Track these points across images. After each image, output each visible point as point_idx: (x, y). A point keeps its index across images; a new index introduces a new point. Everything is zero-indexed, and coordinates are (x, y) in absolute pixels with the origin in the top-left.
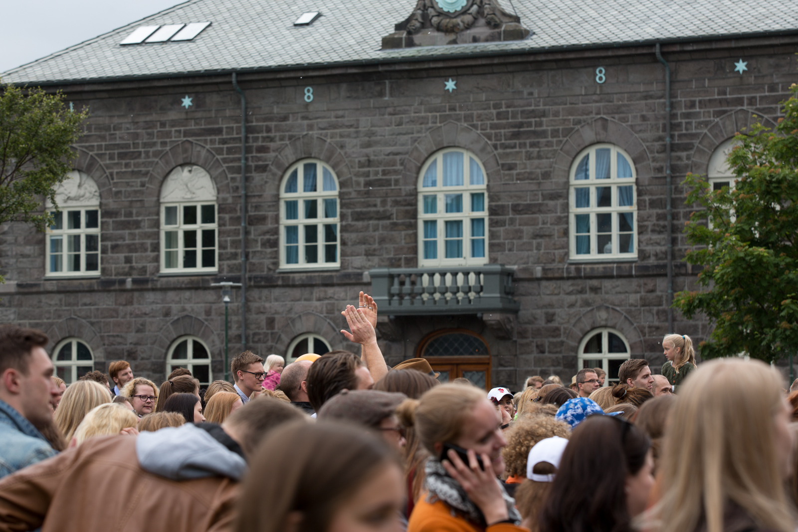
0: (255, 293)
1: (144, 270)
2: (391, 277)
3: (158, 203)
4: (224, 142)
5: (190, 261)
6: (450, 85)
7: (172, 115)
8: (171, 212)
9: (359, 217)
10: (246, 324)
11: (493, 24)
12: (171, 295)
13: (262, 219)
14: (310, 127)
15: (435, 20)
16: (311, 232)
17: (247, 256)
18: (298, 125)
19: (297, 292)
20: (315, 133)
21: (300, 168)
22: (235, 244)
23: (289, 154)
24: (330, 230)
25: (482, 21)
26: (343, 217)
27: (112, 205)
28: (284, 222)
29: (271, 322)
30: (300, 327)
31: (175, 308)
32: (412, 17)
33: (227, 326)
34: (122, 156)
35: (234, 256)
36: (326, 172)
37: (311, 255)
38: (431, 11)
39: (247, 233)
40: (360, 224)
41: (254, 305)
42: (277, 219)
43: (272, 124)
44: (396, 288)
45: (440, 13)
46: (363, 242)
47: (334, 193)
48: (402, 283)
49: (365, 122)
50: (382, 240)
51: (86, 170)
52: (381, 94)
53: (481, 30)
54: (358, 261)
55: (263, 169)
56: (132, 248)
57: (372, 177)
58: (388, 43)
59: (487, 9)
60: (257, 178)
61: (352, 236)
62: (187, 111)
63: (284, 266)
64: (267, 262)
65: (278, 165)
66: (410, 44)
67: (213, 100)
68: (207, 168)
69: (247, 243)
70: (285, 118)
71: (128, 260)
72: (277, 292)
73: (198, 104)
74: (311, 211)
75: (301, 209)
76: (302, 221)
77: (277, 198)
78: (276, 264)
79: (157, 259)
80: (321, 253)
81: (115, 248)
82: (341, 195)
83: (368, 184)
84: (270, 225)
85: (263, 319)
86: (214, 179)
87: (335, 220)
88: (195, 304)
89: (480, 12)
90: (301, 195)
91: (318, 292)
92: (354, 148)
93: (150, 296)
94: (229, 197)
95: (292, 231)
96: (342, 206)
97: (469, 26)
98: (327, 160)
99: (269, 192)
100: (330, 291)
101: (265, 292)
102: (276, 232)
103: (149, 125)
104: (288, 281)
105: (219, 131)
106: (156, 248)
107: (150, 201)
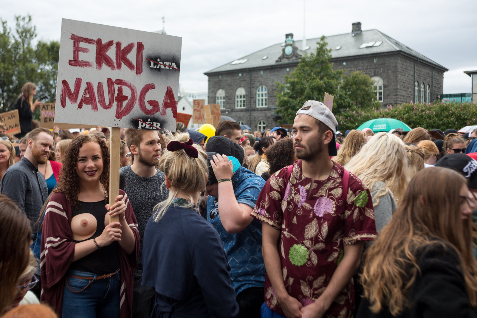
0: (252, 112)
1: (232, 108)
2: (275, 109)
3: (235, 95)
4: (247, 82)
5: (241, 106)
6: (288, 70)
7: (238, 77)
8: (238, 97)
9: (271, 97)
10: (250, 118)
11: (296, 57)
12: (237, 113)
13: (253, 98)
14: (262, 79)
15: (285, 56)
16: (262, 100)
17: (250, 105)
18: (260, 79)
19: (259, 112)
20: (263, 80)
21: (260, 87)
22: (248, 102)
23: (258, 84)
24: (266, 100)
25: (294, 56)
26: (268, 97)
27: (227, 95)
28: (257, 98)
29: (255, 118)
30: (260, 119)
31: (238, 115)
32: (281, 56)
33: (247, 118)
34: (229, 86)
35: (248, 105)
36: (265, 88)
37: (262, 105)
38: (285, 55)
39: (250, 100)
40: (271, 98)
41: (252, 114)
42: (256, 97)
43: (255, 79)
45: (287, 55)
46: (272, 102)
47: (266, 92)
49: (272, 78)
50: (275, 101)
51: (223, 88)
52: (275, 72)
53: (294, 58)
54: (271, 106)
55: (253, 87)
56: (231, 104)
57: (273, 89)
58: (277, 61)
59: (295, 54)
60: (253, 89)
61: (270, 101)
62: (241, 77)
63: (257, 107)
64: (254, 106)
65: (256, 86)
66: (281, 61)
67: (245, 74)
68: (244, 87)
69: (251, 102)
70: (257, 77)
71: (230, 106)
72: (256, 112)
73: (242, 75)
74: (262, 96)
75: (260, 95)
76: (261, 98)
77: (256, 93)
78: (256, 106)
79: (235, 106)
80: (264, 104)
81: (228, 104)
82: (268, 93)
83: (273, 90)
84: (255, 99)
85: (253, 117)
86: (245, 90)
87: (266, 98)
88: (241, 114)
89: (294, 55)
90: (260, 93)
91: (263, 112)
92: (270, 83)
93: (234, 113)
94: (247, 93)
95: (259, 100)
96: (268, 94)
97: (292, 57)
98: (265, 85)
99: (254, 92)
100: (266, 112)
101: (254, 112)
102: (256, 100)
103: (234, 79)
104: (258, 110)
105: (245, 80)
106: (235, 103)
107: (234, 94)
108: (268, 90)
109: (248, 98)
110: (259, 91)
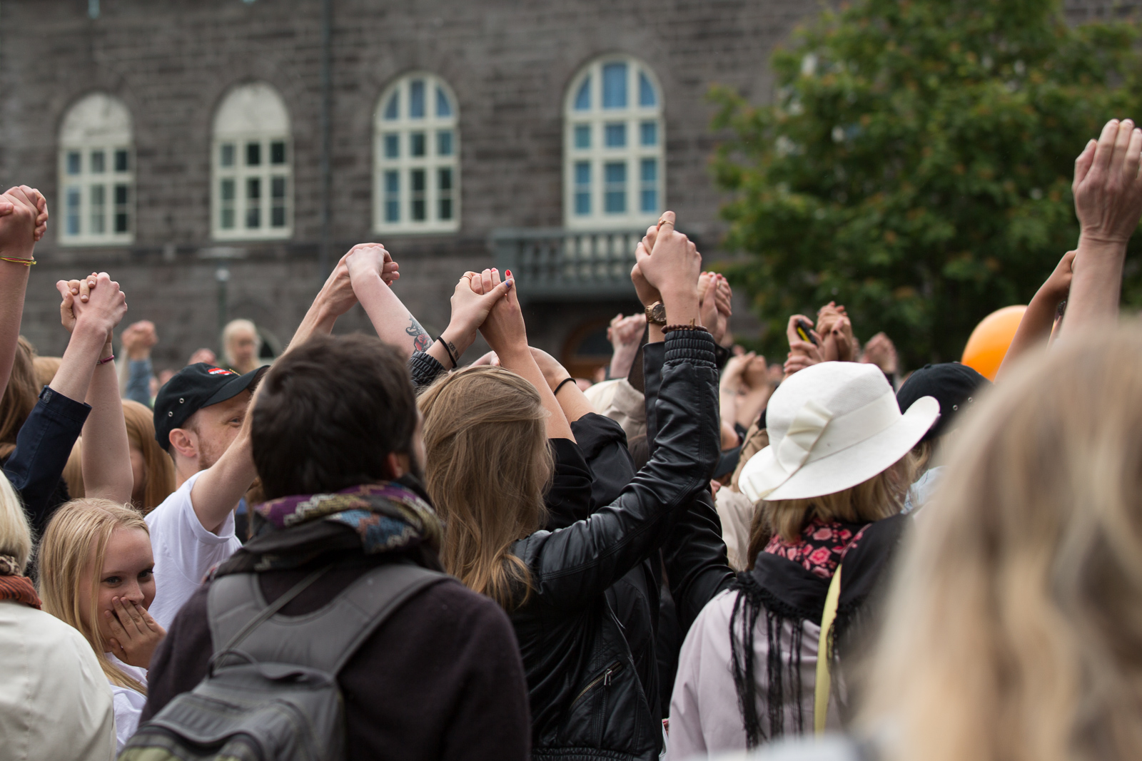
1: (190, 233)
2: (523, 243)
3: (208, 140)
4: (299, 48)
5: (253, 219)
7: (229, 12)
8: (228, 151)
9: (484, 155)
13: (348, 161)
14: (418, 27)
16: (418, 178)
17: (329, 214)
18: (401, 24)
20: (424, 35)
21: (403, 88)
22: (314, 196)
23: (387, 65)
24: (445, 178)
26: (463, 156)
27: (148, 140)
28: (383, 163)
31: (230, 289)
34: (162, 72)
35: (312, 213)
36: (441, 94)
37: (419, 211)
39: (329, 179)
40: (486, 168)
42: (370, 160)
43: (365, 23)
44: (528, 258)
46: (490, 191)
47: (449, 123)
48: (537, 252)
50: (516, 190)
51: (115, 91)
54: (482, 220)
55: (351, 87)
56: (174, 203)
57: (501, 99)
60: (345, 101)
61: (474, 185)
62: (252, 9)
63: (383, 226)
64: (356, 223)
65: (373, 76)
68: (278, 84)
69: (329, 195)
70: (382, 14)
71: (169, 220)
74: (418, 146)
75: (405, 145)
76: (405, 162)
77: (370, 131)
78: (371, 225)
79: (205, 219)
80: (432, 207)
81: (152, 203)
82: (463, 126)
83: (498, 108)
84: (360, 169)
86: (288, 103)
88: (258, 281)
90: (404, 124)
91: (427, 265)
92: (477, 58)
94: (305, 129)
95: (392, 177)
96: (465, 139)
98: (441, 74)
99: (359, 122)
100: (446, 265)
102: (369, 178)
103: (196, 26)
105: (290, 34)
106: (204, 201)
107: (198, 134)
108: (463, 108)
109: (314, 162)
110: (392, 113)
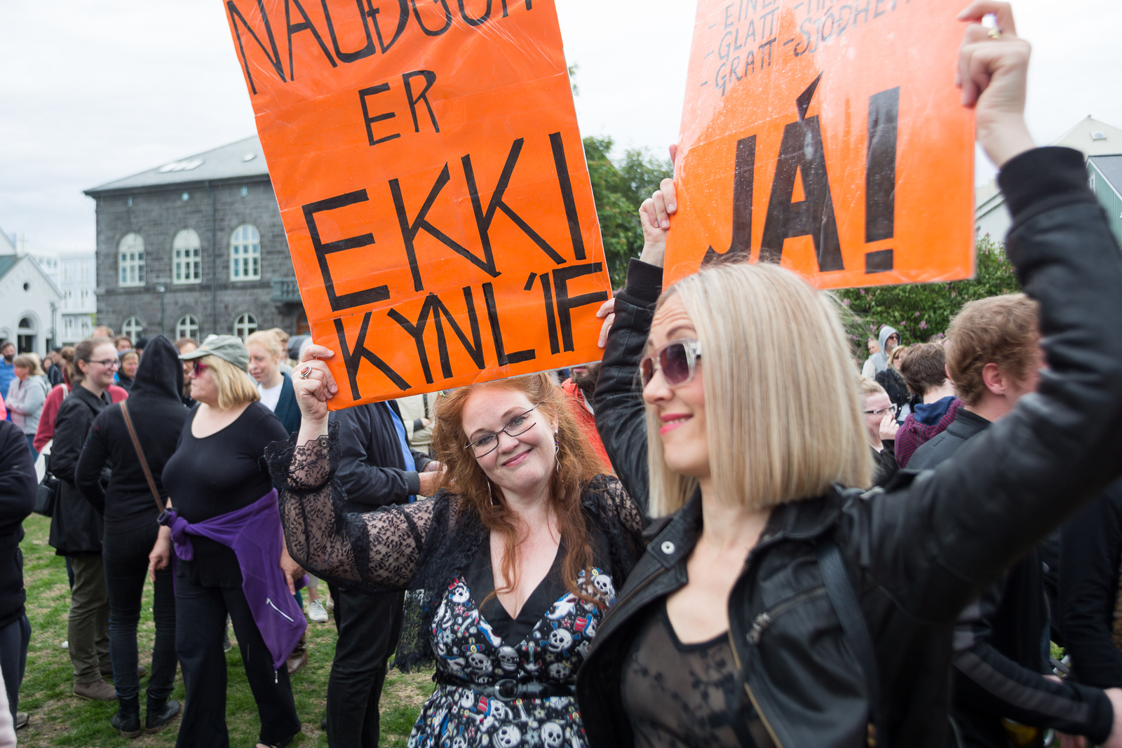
0: (219, 293)
2: (283, 283)
3: (171, 249)
4: (203, 216)
5: (187, 276)
7: (178, 203)
8: (178, 253)
9: (269, 253)
10: (214, 308)
12: (179, 295)
13: (220, 255)
14: (245, 208)
16: (246, 261)
17: (215, 274)
18: (239, 207)
19: (238, 292)
20: (247, 211)
21: (240, 229)
22: (209, 268)
23: (235, 222)
24: (255, 261)
26: (261, 253)
27: (150, 249)
28: (233, 256)
29: (226, 307)
30: (240, 309)
31: (180, 301)
33: (205, 308)
34: (155, 225)
35: (208, 274)
36: (253, 231)
37: (246, 272)
39: (214, 262)
40: (269, 257)
41: (218, 299)
42: (228, 255)
43: (227, 207)
44: (285, 288)
46: (271, 265)
47: (256, 241)
48: (288, 286)
49: (272, 205)
50: (281, 265)
51: (138, 231)
54: (268, 276)
55: (222, 230)
56: (160, 271)
57: (276, 233)
60: (219, 234)
61: (265, 263)
62: (186, 202)
63: (233, 278)
64: (224, 277)
65: (229, 226)
67: (198, 195)
68: (196, 228)
69: (214, 267)
70: (232, 204)
71: (158, 277)
72: (229, 292)
73: (191, 197)
74: (246, 250)
75: (241, 250)
76: (241, 256)
77: (228, 244)
78: (229, 277)
79: (171, 276)
80: (251, 271)
81: (152, 271)
82: (261, 242)
83: (274, 236)
84: (225, 258)
85: (222, 306)
86: (200, 235)
88: (190, 298)
90: (241, 242)
91: (249, 291)
92: (266, 219)
93: (170, 295)
94: (206, 244)
95: (236, 261)
96: (262, 247)
98: (254, 224)
99: (225, 242)
100: (256, 291)
101: (224, 292)
102: (228, 261)
103: (167, 209)
104: (234, 286)
105: (199, 211)
106: (171, 270)
107: (168, 247)
108: (262, 236)
109: (209, 256)
110: (236, 238)
